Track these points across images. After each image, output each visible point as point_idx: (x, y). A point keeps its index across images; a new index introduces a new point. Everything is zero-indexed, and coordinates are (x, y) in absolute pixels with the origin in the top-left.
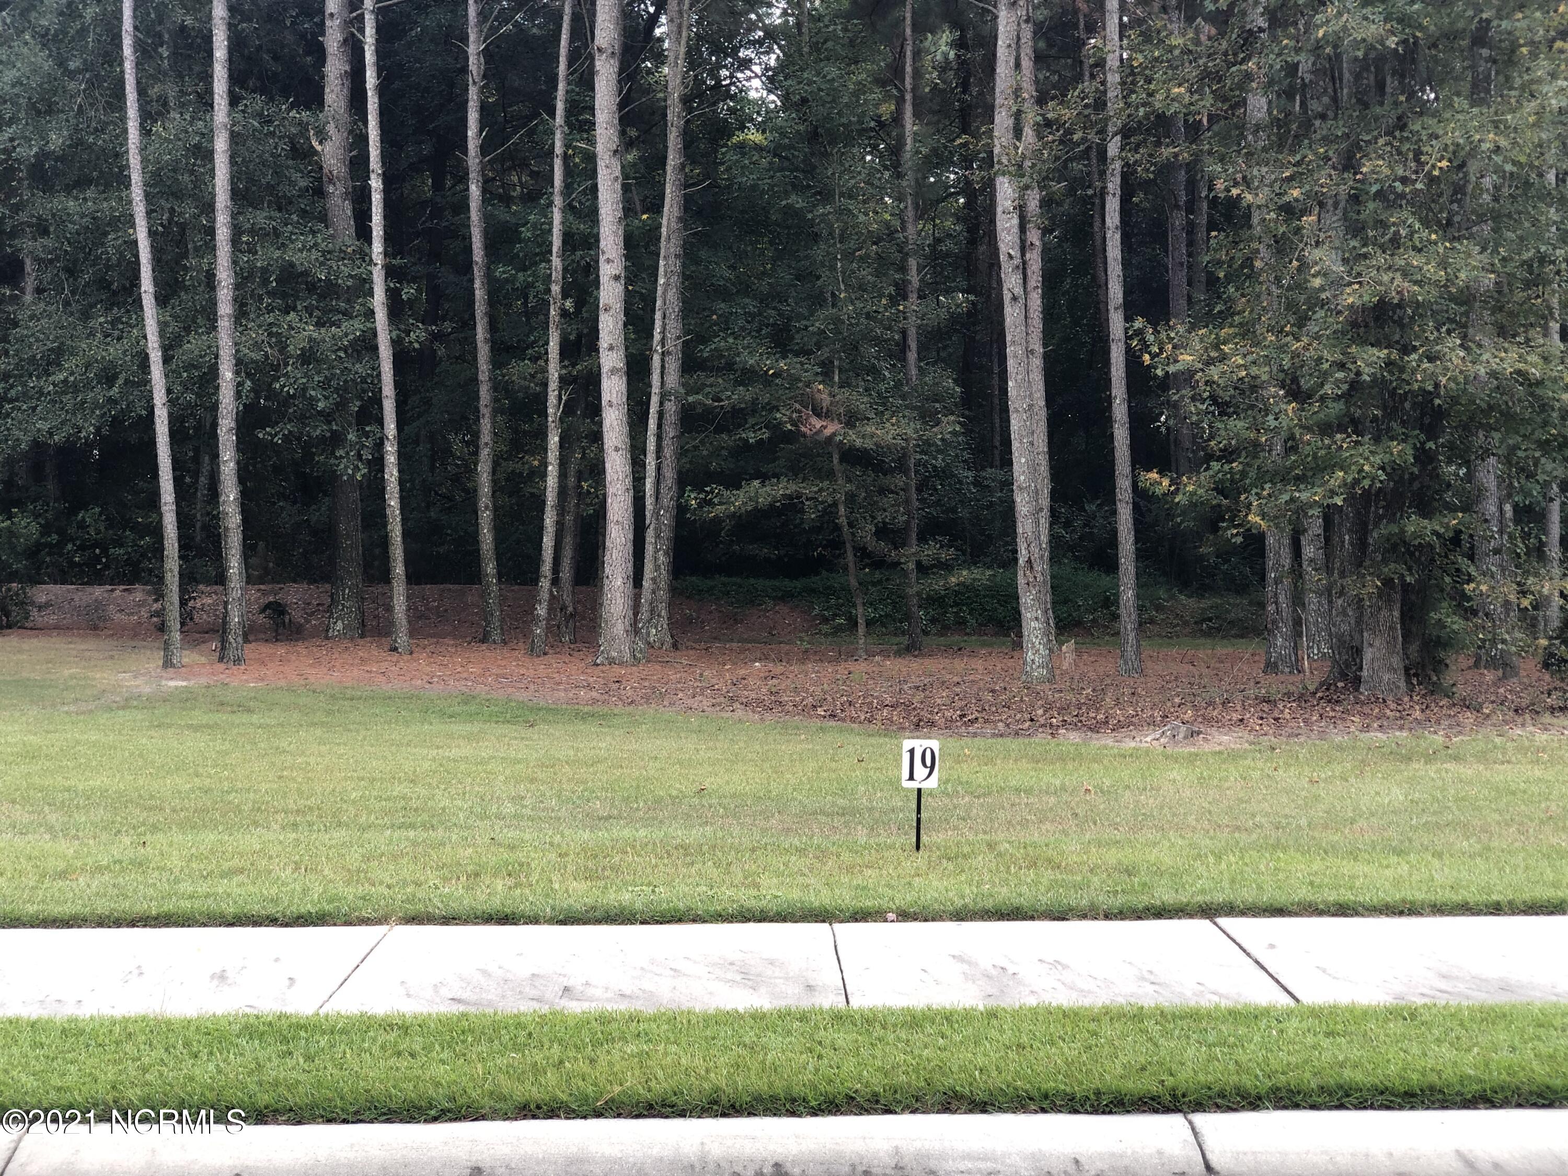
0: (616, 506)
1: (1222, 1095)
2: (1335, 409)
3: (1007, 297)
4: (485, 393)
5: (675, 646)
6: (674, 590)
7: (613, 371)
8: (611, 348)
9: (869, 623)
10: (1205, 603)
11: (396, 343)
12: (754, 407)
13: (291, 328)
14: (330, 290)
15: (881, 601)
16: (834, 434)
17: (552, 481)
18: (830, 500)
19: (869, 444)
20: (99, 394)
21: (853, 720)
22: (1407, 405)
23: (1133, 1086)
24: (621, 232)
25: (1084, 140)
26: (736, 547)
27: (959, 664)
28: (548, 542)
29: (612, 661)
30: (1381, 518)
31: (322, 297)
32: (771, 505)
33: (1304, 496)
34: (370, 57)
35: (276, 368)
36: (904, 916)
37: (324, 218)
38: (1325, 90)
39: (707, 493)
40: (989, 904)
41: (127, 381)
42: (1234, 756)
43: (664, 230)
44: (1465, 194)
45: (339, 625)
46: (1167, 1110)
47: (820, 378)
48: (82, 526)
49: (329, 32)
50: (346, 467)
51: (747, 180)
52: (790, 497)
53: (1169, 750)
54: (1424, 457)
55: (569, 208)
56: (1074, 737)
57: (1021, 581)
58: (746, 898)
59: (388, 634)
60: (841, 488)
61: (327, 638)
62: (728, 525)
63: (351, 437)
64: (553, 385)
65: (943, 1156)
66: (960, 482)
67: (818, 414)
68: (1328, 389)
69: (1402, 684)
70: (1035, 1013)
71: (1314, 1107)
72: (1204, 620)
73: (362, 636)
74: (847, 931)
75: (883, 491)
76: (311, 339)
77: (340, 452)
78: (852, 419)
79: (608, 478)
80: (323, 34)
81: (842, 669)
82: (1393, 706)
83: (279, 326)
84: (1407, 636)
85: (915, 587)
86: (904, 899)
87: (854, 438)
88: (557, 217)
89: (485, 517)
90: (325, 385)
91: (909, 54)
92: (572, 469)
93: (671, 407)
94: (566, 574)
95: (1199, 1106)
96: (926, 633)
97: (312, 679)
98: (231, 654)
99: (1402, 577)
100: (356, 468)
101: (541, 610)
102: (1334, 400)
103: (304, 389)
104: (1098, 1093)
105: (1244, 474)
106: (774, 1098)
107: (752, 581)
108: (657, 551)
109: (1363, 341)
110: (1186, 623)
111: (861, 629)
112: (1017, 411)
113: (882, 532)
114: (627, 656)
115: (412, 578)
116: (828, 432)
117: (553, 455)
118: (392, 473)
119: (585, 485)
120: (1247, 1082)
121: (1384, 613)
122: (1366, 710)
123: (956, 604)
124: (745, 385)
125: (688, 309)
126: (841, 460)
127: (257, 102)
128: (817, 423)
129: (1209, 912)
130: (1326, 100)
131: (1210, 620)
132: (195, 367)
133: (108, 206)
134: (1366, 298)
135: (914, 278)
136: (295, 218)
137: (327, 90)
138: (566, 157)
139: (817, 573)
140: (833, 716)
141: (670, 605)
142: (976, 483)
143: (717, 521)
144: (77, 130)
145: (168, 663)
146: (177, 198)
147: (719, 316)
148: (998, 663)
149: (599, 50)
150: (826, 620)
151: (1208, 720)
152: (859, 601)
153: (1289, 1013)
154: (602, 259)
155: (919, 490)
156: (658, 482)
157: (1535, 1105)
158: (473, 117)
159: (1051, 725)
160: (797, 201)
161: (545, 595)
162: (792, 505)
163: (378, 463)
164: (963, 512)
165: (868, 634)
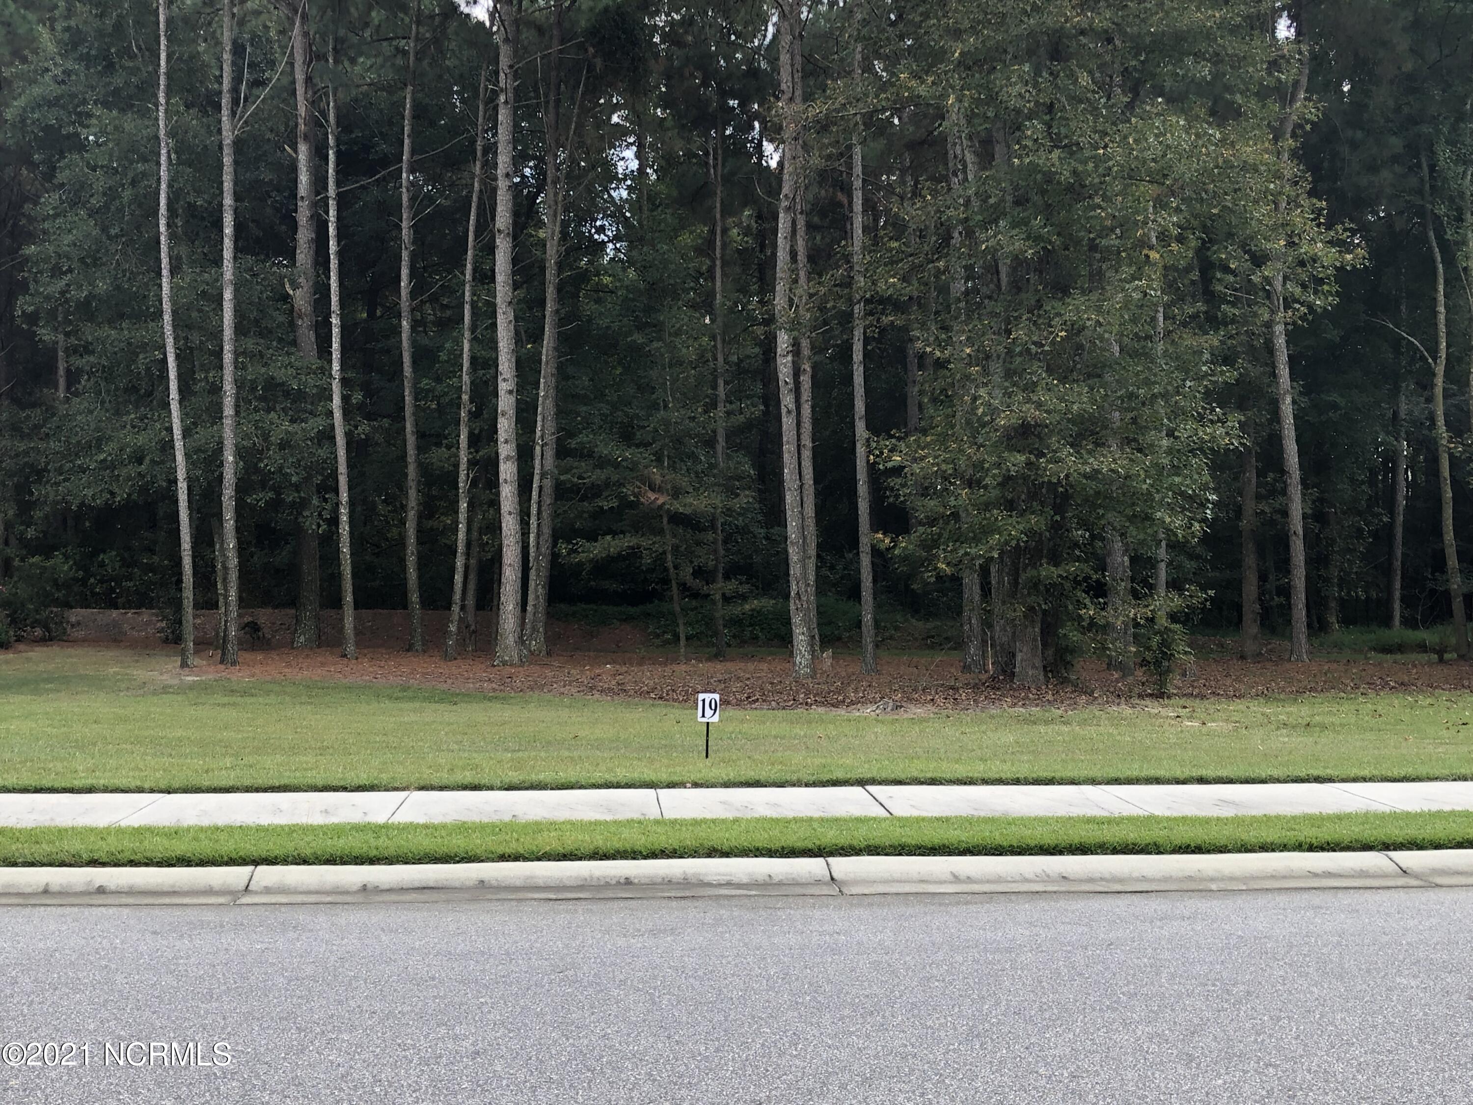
0: (509, 553)
1: (842, 848)
2: (994, 493)
3: (784, 411)
4: (412, 471)
5: (549, 654)
6: (549, 615)
7: (508, 458)
8: (506, 442)
9: (688, 638)
10: (930, 625)
11: (348, 435)
12: (607, 484)
13: (272, 423)
14: (300, 395)
15: (697, 622)
16: (664, 504)
17: (462, 535)
18: (661, 550)
19: (688, 511)
20: (132, 470)
21: (674, 700)
22: (1044, 490)
23: (800, 845)
24: (513, 360)
25: (834, 307)
26: (592, 583)
27: (751, 666)
28: (458, 578)
29: (504, 663)
30: (1027, 566)
31: (294, 402)
32: (619, 554)
33: (973, 551)
34: (332, 230)
35: (261, 452)
36: (696, 785)
37: (294, 343)
38: (992, 280)
39: (574, 545)
40: (743, 779)
41: (152, 461)
42: (922, 720)
43: (544, 358)
44: (1084, 350)
45: (302, 639)
46: (816, 856)
47: (654, 464)
48: (102, 565)
49: (300, 210)
50: (311, 524)
51: (604, 322)
52: (632, 548)
53: (880, 718)
54: (1055, 527)
55: (474, 340)
56: (821, 710)
57: (792, 607)
58: (609, 777)
59: (340, 644)
60: (670, 541)
61: (293, 648)
62: (588, 567)
63: (315, 501)
64: (463, 466)
65: (706, 875)
66: (755, 537)
67: (652, 489)
68: (988, 481)
69: (1042, 677)
70: (758, 820)
71: (886, 855)
72: (928, 637)
73: (319, 646)
74: (663, 793)
75: (698, 543)
76: (287, 432)
77: (306, 513)
78: (676, 493)
79: (504, 534)
80: (296, 211)
81: (668, 670)
82: (1034, 691)
83: (263, 422)
84: (1045, 645)
85: (721, 612)
86: (695, 777)
87: (677, 507)
88: (466, 346)
89: (411, 561)
90: (297, 465)
91: (719, 232)
92: (476, 526)
93: (548, 483)
94: (470, 602)
95: (831, 854)
96: (729, 645)
97: (289, 676)
98: (229, 657)
99: (1039, 605)
100: (319, 526)
101: (453, 628)
102: (994, 488)
103: (281, 468)
104: (783, 848)
105: (940, 535)
106: (625, 851)
107: (604, 607)
108: (537, 585)
109: (1012, 448)
110: (916, 639)
111: (683, 642)
112: (790, 489)
113: (698, 572)
114: (516, 660)
115: (357, 606)
116: (660, 502)
117: (462, 516)
118: (344, 529)
119: (485, 538)
120: (855, 843)
121: (1030, 629)
122: (1016, 694)
123: (751, 625)
124: (602, 468)
125: (560, 413)
126: (669, 522)
127: (250, 259)
128: (652, 496)
129: (862, 783)
130: (992, 286)
131: (933, 637)
132: (203, 452)
133: (141, 334)
134: (1013, 421)
135: (721, 391)
136: (275, 343)
137: (298, 251)
138: (473, 305)
139: (651, 602)
140: (661, 698)
141: (546, 625)
142: (767, 538)
143: (580, 564)
144: (116, 278)
145: (184, 665)
146: (190, 329)
147: (583, 418)
148: (778, 666)
149: (499, 231)
150: (657, 636)
151: (910, 700)
152: (681, 622)
153: (885, 819)
154: (500, 379)
155: (725, 542)
156: (538, 536)
157: (993, 854)
158: (405, 272)
159: (807, 704)
160: (638, 338)
161: (456, 617)
162: (634, 553)
163: (334, 521)
164: (757, 559)
165: (686, 646)
